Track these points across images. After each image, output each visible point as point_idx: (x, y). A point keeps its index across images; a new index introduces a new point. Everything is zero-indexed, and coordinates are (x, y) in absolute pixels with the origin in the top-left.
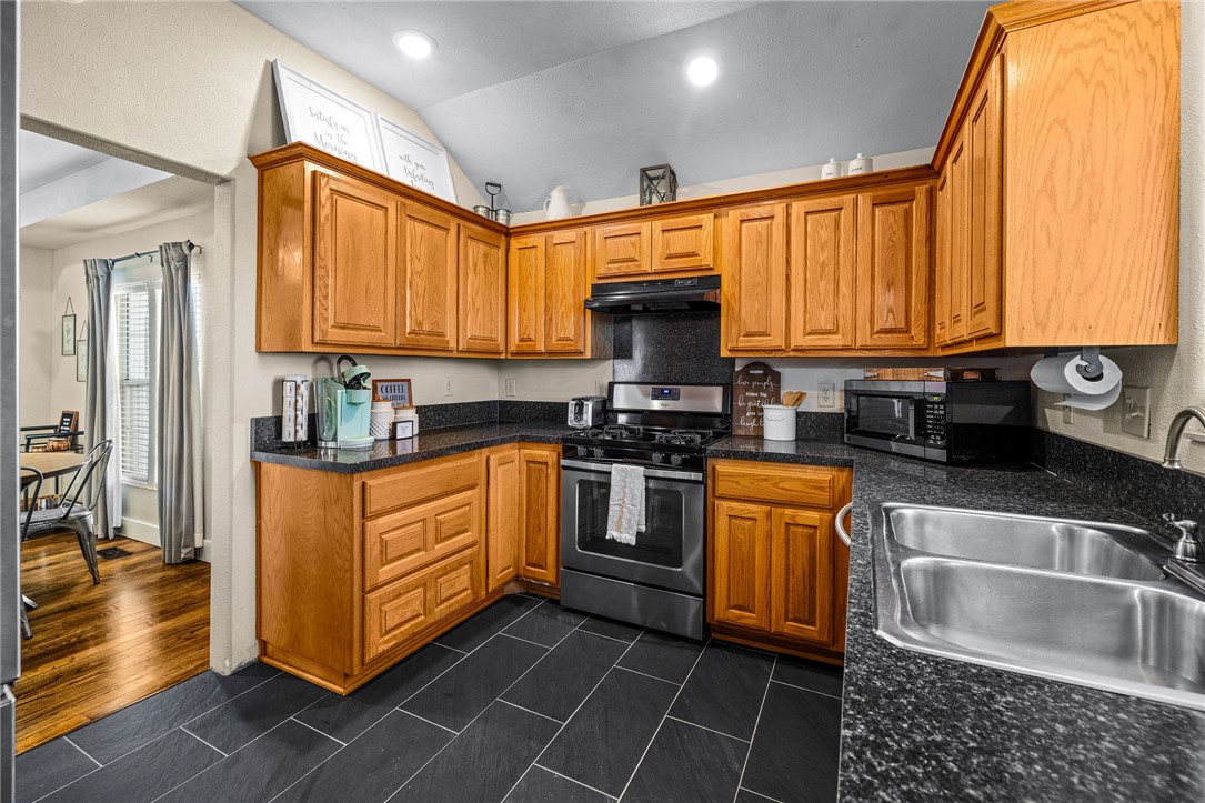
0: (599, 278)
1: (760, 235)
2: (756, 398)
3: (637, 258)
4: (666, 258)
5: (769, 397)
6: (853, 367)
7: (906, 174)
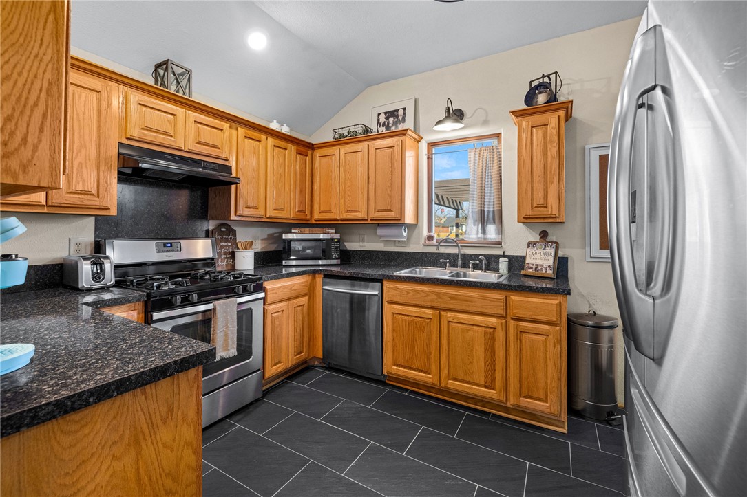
0: (128, 139)
1: (255, 149)
2: (226, 246)
3: (172, 134)
4: (197, 143)
5: (232, 245)
6: (265, 227)
7: (306, 144)
